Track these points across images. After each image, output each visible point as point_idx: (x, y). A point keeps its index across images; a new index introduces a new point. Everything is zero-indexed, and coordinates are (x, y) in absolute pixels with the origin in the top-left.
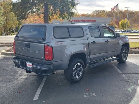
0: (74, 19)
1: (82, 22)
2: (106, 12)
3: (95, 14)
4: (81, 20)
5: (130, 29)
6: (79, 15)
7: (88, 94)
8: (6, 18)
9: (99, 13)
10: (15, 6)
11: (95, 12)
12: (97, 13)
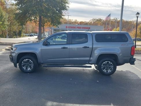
2: (102, 20)
3: (93, 22)
6: (77, 22)
8: (10, 23)
9: (96, 21)
10: (17, 16)
11: (92, 20)
12: (95, 21)
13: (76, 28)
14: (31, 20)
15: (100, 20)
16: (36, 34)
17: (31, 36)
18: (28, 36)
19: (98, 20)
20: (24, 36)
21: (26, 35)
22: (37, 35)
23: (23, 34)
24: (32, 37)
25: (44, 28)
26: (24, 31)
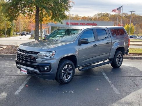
0: (72, 22)
1: (81, 25)
2: (109, 15)
3: (98, 18)
4: (80, 24)
5: (135, 35)
6: (79, 18)
7: (67, 91)
11: (97, 14)
12: (100, 16)
13: (79, 24)
14: (24, 13)
15: (107, 15)
16: (28, 33)
17: (22, 35)
18: (19, 35)
19: (104, 15)
20: (13, 35)
21: (17, 34)
22: (30, 34)
23: (13, 32)
24: (24, 36)
25: (41, 25)
26: (14, 29)
